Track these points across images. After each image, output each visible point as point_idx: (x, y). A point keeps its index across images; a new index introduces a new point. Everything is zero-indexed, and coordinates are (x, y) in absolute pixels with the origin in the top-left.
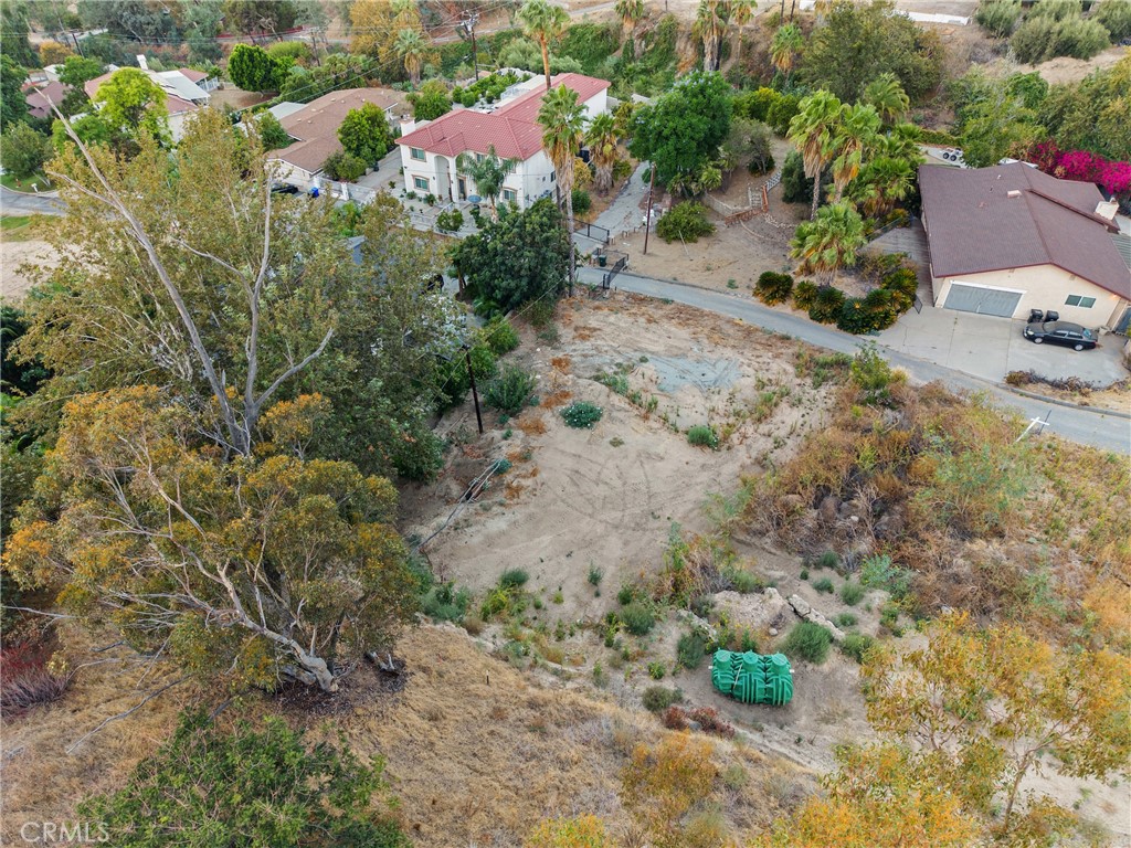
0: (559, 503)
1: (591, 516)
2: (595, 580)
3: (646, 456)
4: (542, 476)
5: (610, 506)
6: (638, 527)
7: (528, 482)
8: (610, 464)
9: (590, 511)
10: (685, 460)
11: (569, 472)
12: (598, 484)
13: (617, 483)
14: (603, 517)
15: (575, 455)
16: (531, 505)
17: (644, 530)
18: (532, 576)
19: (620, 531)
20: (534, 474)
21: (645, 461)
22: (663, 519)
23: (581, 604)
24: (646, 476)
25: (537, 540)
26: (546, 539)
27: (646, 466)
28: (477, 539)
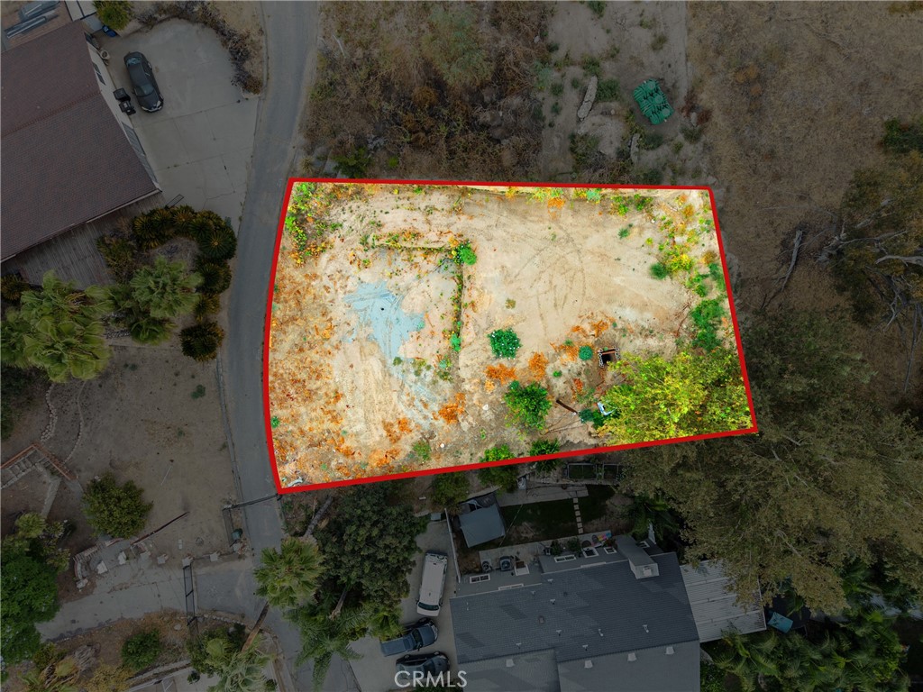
0: (587, 295)
1: (582, 270)
2: (623, 233)
3: (507, 277)
4: (574, 322)
5: (566, 266)
6: (569, 239)
7: (586, 326)
8: (534, 292)
9: (580, 274)
10: (493, 254)
11: (560, 310)
12: (555, 286)
13: (545, 277)
14: (577, 263)
15: (542, 319)
16: (601, 309)
17: (568, 235)
18: (647, 266)
19: (580, 246)
20: (577, 328)
21: (514, 275)
22: (552, 231)
23: (642, 229)
24: (526, 265)
25: (622, 284)
26: (617, 280)
27: (517, 271)
28: (648, 315)
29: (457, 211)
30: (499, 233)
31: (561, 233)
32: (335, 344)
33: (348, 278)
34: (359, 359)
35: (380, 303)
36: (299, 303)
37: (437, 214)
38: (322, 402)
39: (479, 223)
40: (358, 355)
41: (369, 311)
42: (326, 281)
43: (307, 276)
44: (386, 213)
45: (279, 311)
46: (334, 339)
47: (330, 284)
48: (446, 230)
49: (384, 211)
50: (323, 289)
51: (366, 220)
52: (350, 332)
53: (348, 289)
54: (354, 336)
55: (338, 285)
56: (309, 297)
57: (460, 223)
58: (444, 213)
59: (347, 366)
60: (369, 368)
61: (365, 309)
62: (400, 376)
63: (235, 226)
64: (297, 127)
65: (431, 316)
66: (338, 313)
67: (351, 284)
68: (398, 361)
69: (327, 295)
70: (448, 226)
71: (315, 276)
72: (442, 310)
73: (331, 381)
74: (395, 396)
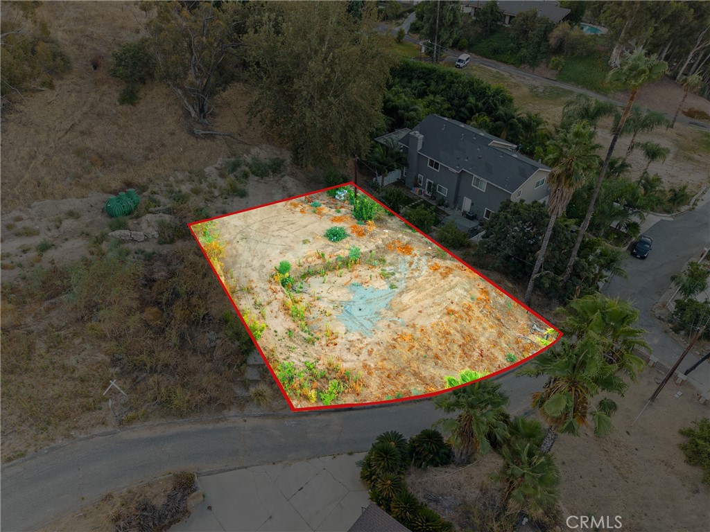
1: (261, 221)
3: (287, 249)
5: (262, 228)
6: (241, 232)
9: (264, 221)
11: (295, 221)
12: (280, 228)
13: (276, 234)
14: (257, 224)
15: (306, 226)
17: (238, 233)
18: (243, 199)
19: (244, 226)
20: (302, 212)
21: (283, 247)
22: (239, 241)
24: (272, 244)
27: (280, 246)
29: (249, 290)
30: (256, 263)
31: (239, 237)
32: (412, 329)
33: (350, 341)
34: (410, 309)
35: (356, 313)
36: (398, 374)
37: (259, 300)
38: (464, 323)
39: (254, 275)
40: (408, 311)
41: (368, 317)
42: (364, 356)
43: (370, 374)
44: (276, 332)
45: (418, 390)
46: (409, 331)
47: (364, 352)
48: (270, 291)
49: (275, 334)
50: (373, 355)
51: (290, 344)
52: (395, 322)
53: (360, 337)
54: (396, 319)
55: (361, 346)
56: (388, 365)
57: (260, 285)
58: (255, 296)
59: (422, 314)
60: (412, 301)
61: (369, 320)
62: (403, 282)
63: (361, 457)
64: (221, 425)
65: (345, 282)
66: (385, 336)
67: (354, 337)
68: (392, 287)
69: (375, 350)
70: (266, 291)
71: (365, 366)
72: (336, 278)
73: (443, 321)
74: (420, 280)
